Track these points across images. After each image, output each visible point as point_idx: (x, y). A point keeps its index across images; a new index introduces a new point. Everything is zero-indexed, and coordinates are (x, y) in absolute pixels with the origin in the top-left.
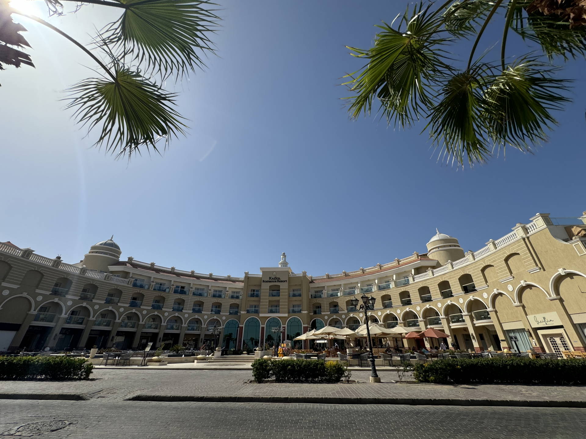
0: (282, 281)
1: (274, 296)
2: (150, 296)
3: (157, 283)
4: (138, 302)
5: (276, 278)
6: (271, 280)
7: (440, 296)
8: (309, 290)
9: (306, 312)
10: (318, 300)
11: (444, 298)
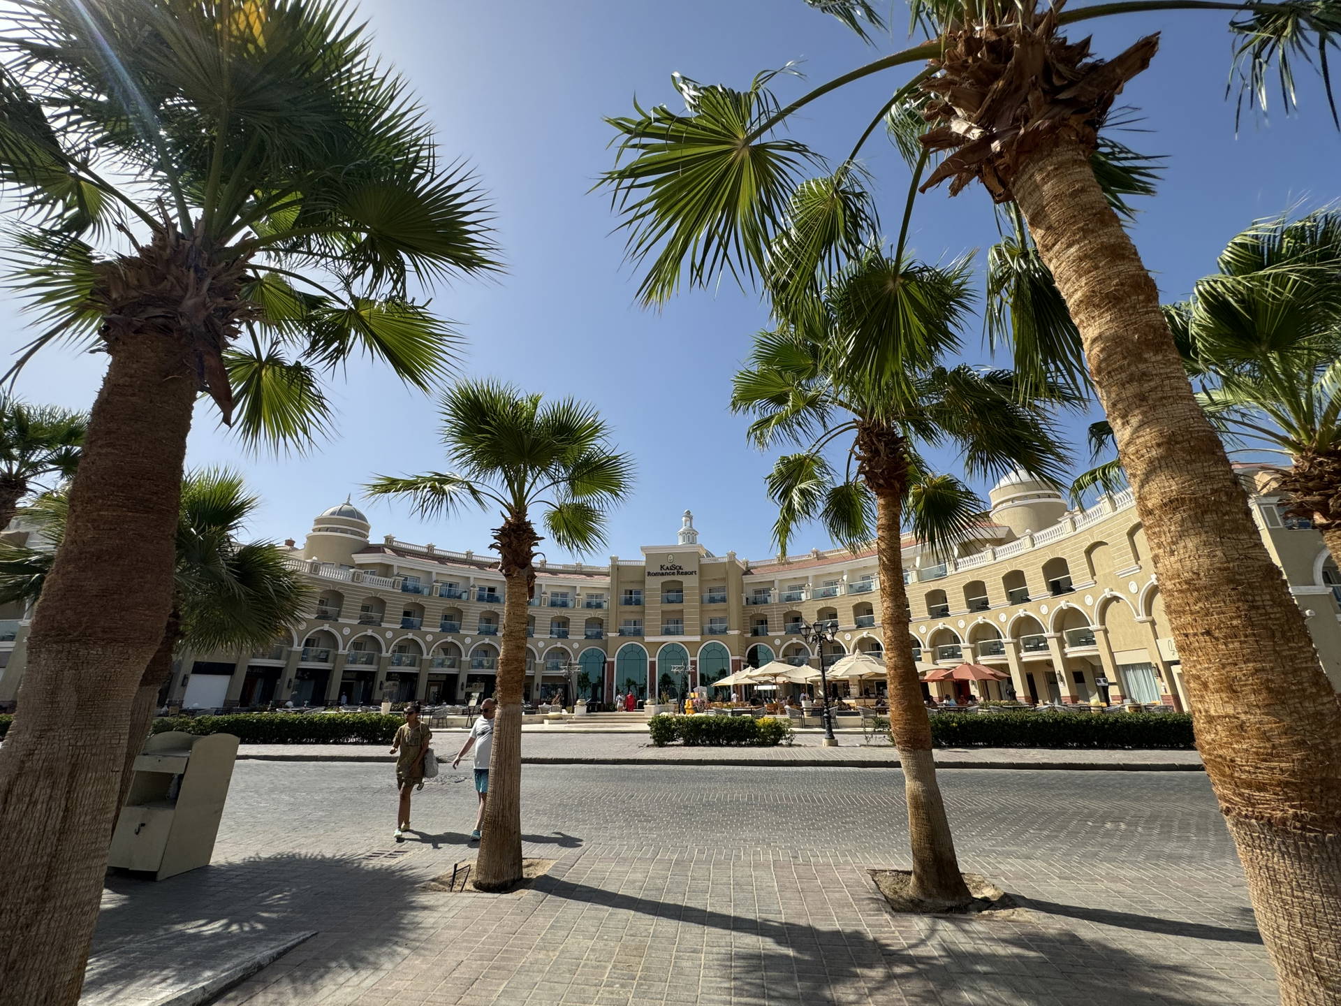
0: (686, 573)
1: (672, 602)
2: (436, 608)
3: (444, 584)
4: (416, 620)
5: (674, 567)
6: (664, 571)
7: (1004, 600)
8: (741, 587)
9: (736, 632)
10: (760, 609)
11: (1012, 604)
